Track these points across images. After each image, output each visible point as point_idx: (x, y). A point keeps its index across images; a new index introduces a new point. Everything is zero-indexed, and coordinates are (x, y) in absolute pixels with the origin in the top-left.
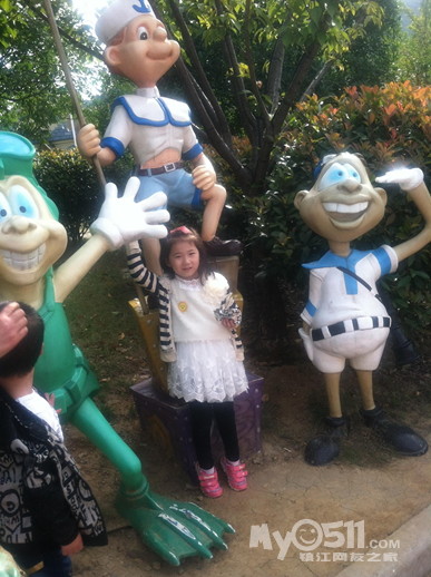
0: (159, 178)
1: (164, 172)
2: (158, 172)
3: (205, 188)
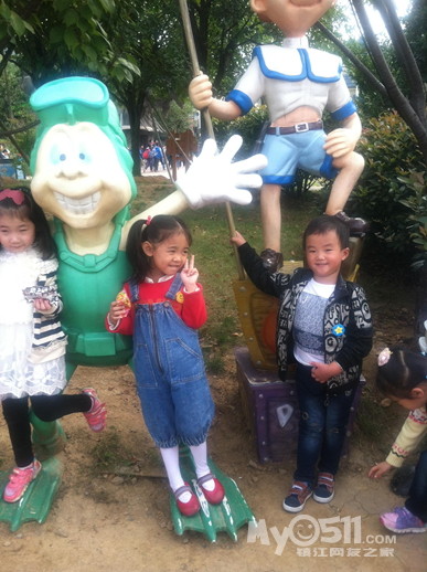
0: (288, 139)
1: (295, 132)
2: (287, 131)
3: (335, 155)
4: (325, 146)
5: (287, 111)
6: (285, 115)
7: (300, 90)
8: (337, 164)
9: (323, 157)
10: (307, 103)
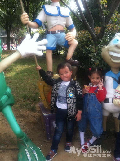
1: (56, 33)
2: (54, 33)
3: (69, 40)
4: (66, 37)
5: (53, 26)
6: (53, 27)
7: (57, 19)
8: (69, 43)
9: (65, 41)
10: (60, 23)
